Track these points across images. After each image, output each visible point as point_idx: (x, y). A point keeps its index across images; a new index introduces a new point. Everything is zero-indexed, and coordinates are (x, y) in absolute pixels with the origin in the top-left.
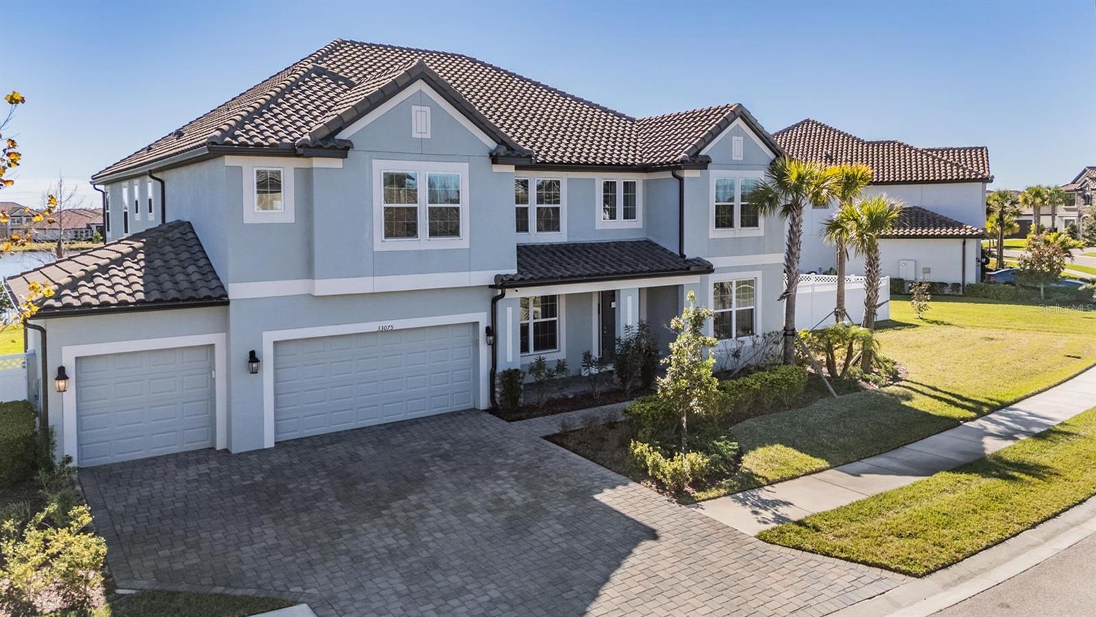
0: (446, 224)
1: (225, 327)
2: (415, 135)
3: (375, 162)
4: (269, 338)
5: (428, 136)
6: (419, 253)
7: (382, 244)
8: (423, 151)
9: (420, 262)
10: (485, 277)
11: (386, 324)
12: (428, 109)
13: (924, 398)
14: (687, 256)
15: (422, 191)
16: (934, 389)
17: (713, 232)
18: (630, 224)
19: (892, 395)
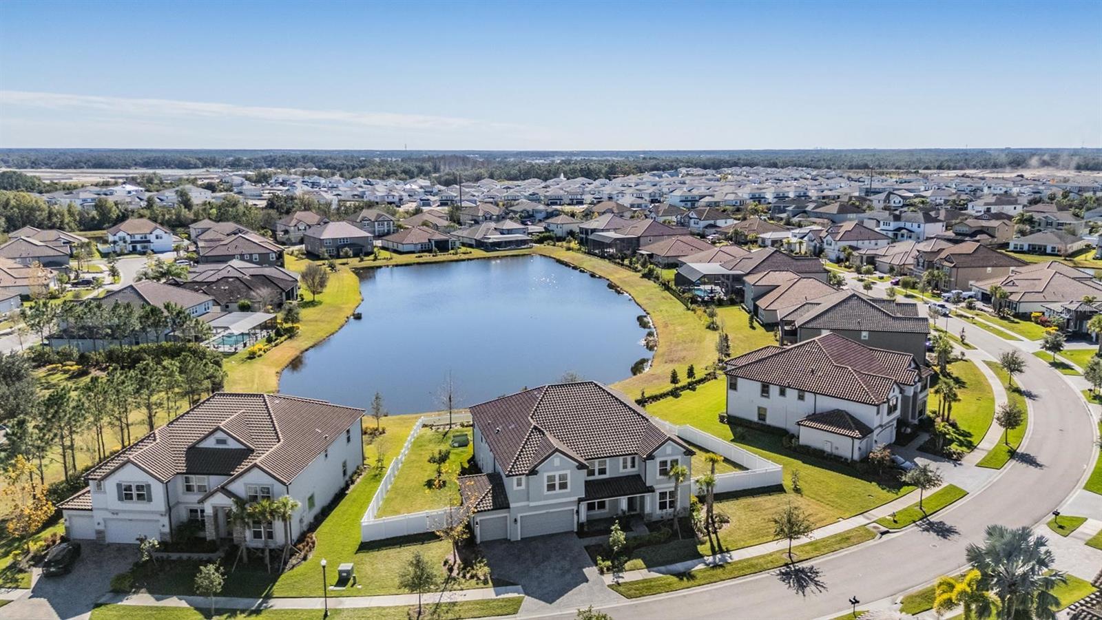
0: (563, 486)
1: (509, 512)
2: (555, 465)
3: (544, 474)
4: (519, 516)
5: (559, 465)
6: (556, 494)
7: (546, 492)
8: (557, 469)
9: (557, 496)
10: (575, 498)
11: (548, 511)
12: (559, 459)
13: (708, 544)
14: (647, 485)
15: (557, 479)
16: (718, 540)
17: (659, 477)
18: (633, 469)
19: (700, 541)
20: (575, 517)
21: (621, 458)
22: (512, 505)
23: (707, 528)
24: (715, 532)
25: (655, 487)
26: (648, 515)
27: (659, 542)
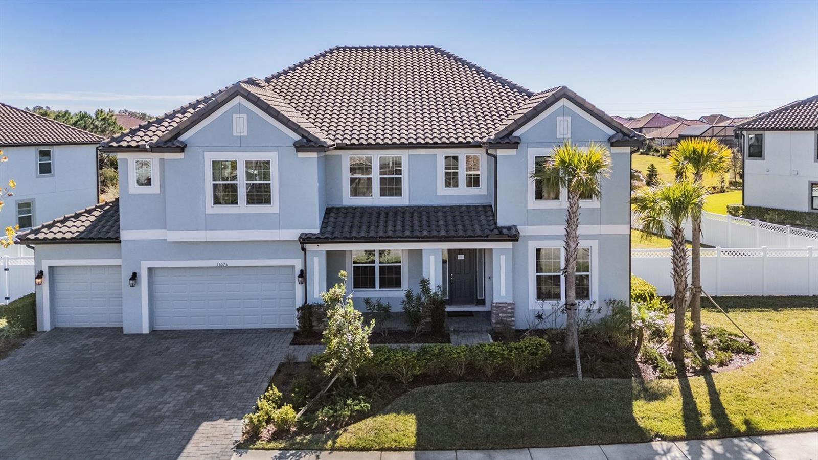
0: (259, 195)
2: (235, 134)
3: (206, 154)
4: (145, 265)
5: (245, 134)
6: (239, 215)
7: (211, 209)
8: (241, 144)
9: (240, 222)
10: (293, 235)
11: (222, 262)
12: (245, 116)
13: (675, 403)
14: (502, 222)
15: (241, 172)
16: (714, 394)
17: (533, 204)
18: (473, 191)
19: (645, 390)
20: (299, 289)
21: (441, 154)
22: (124, 235)
23: (677, 358)
24: (705, 371)
25: (523, 230)
26: (500, 307)
27: (503, 374)
